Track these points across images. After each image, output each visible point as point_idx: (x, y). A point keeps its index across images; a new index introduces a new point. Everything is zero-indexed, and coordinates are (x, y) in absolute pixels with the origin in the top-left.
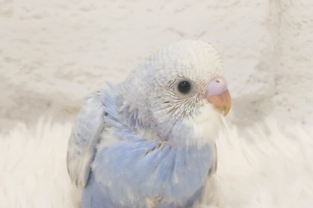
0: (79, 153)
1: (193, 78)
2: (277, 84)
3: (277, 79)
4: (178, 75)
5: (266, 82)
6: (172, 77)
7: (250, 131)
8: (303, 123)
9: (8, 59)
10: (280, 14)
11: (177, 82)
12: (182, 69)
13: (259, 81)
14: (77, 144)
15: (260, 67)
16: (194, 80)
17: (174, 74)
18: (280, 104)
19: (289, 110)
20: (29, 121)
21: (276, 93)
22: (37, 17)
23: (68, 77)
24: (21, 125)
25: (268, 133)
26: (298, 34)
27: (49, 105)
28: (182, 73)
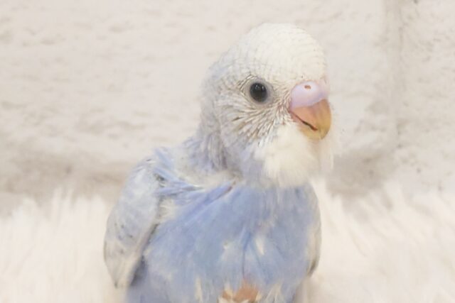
0: (122, 252)
1: (269, 78)
2: (399, 133)
3: (400, 125)
4: (250, 72)
5: (383, 130)
6: (242, 75)
7: (363, 203)
8: (440, 189)
9: (7, 105)
10: (401, 29)
11: (249, 83)
12: (254, 65)
13: (373, 128)
14: (120, 238)
15: (374, 108)
16: (271, 81)
17: (245, 71)
18: (405, 161)
19: (419, 171)
20: (40, 195)
21: (400, 146)
22: (47, 42)
23: (96, 129)
24: (28, 202)
25: (389, 205)
26: (428, 59)
27: (69, 170)
28: (255, 70)
